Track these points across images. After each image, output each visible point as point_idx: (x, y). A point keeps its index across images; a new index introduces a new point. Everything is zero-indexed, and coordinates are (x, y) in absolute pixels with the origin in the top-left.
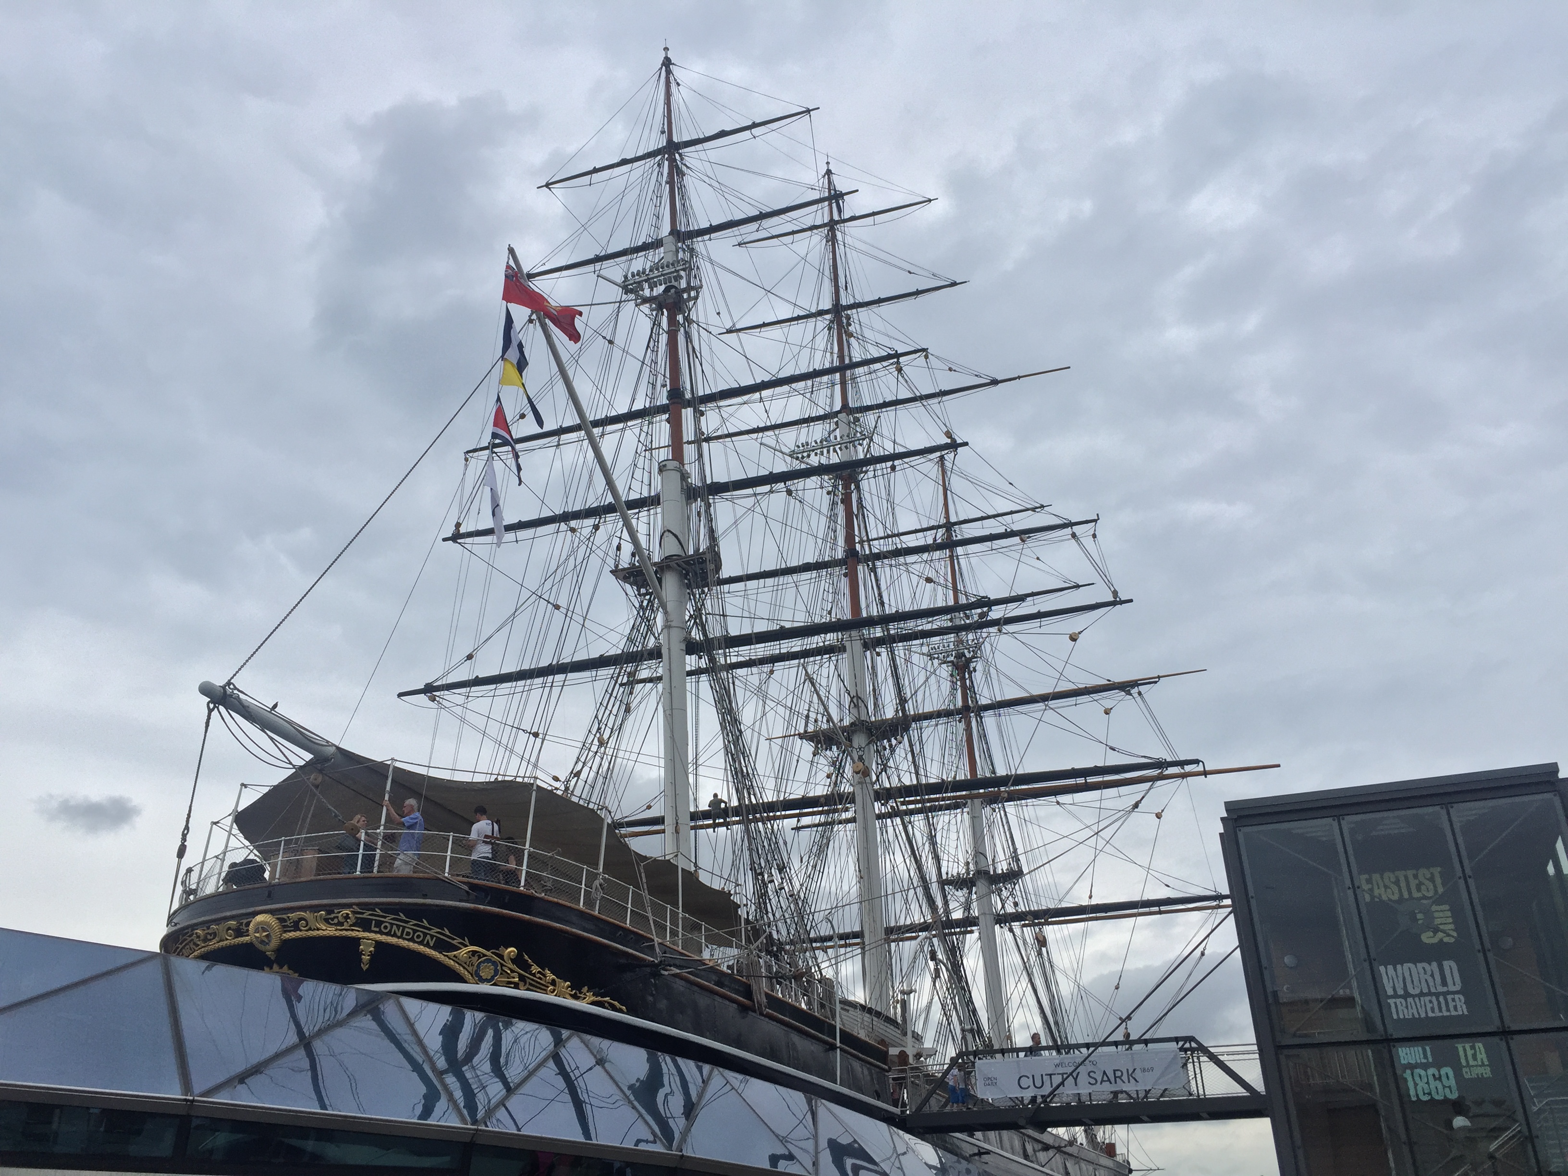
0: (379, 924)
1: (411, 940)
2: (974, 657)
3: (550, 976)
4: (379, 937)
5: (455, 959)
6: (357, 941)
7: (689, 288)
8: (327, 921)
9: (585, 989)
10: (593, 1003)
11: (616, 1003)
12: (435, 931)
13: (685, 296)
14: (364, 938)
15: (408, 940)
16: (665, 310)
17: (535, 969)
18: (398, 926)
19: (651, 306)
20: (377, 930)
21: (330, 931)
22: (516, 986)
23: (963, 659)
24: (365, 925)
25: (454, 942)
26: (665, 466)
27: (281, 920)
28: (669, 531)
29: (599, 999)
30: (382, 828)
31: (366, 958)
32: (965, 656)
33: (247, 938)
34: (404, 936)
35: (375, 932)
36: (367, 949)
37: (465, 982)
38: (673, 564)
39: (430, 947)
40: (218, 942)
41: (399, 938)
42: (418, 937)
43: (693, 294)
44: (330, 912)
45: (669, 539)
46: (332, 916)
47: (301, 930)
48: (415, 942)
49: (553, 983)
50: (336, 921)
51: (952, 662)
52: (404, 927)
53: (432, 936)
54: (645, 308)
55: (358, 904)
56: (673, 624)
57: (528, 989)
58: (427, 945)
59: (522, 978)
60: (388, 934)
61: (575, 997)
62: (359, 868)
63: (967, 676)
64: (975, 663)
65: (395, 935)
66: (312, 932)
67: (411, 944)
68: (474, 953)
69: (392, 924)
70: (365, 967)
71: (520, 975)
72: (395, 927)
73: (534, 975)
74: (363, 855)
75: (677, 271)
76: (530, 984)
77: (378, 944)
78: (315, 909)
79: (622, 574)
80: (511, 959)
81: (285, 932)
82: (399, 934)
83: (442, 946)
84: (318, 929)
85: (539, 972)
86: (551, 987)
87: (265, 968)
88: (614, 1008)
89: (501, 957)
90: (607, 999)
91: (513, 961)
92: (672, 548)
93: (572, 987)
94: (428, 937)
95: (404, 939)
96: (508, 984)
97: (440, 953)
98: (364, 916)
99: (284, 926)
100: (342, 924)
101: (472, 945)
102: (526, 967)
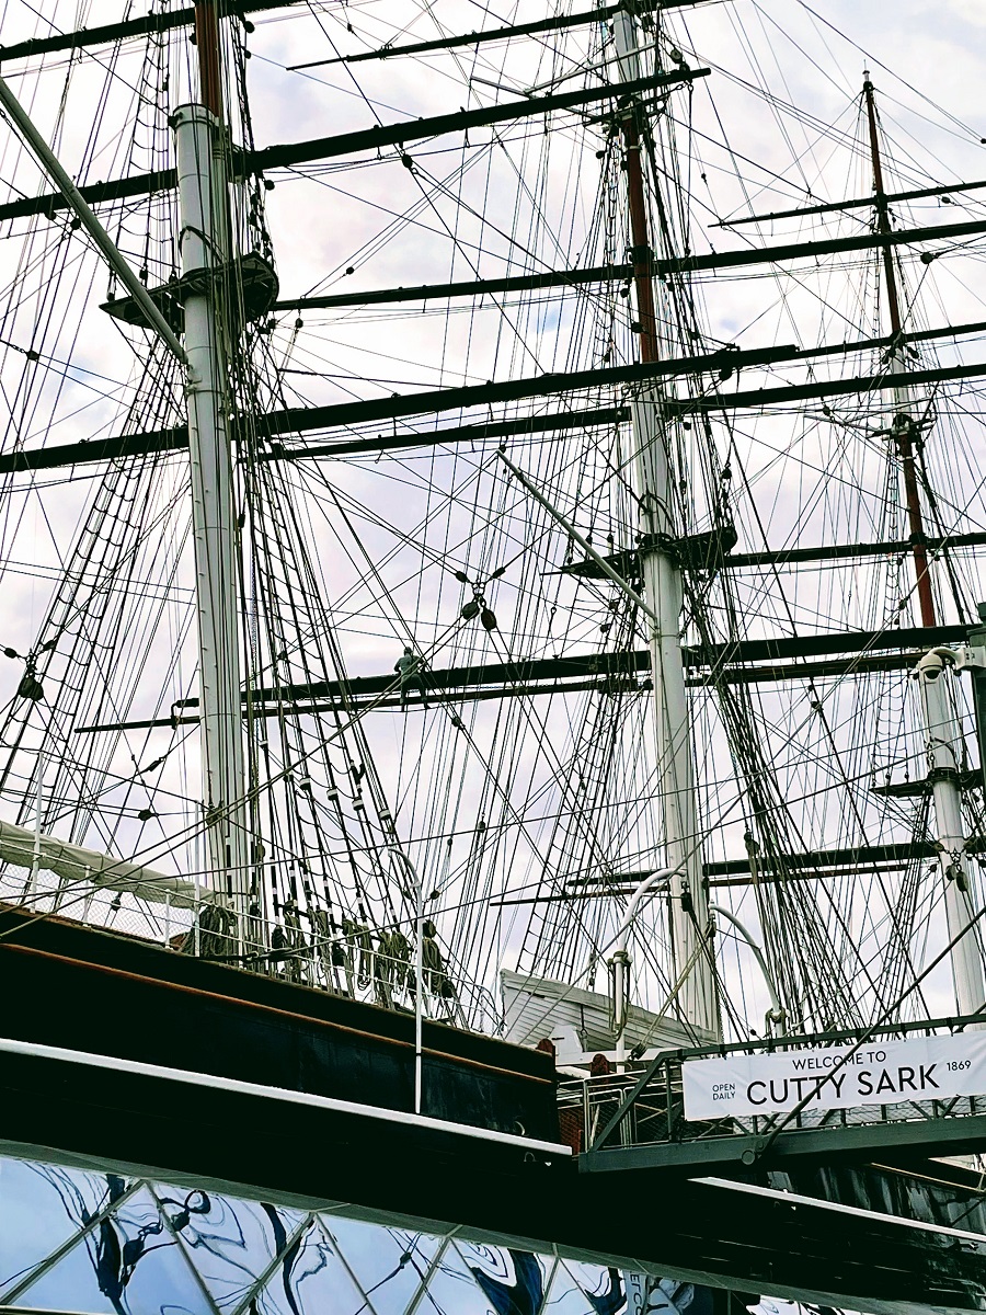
2: (926, 421)
26: (181, 115)
28: (190, 228)
38: (195, 284)
45: (191, 243)
51: (889, 432)
64: (928, 431)
79: (122, 308)
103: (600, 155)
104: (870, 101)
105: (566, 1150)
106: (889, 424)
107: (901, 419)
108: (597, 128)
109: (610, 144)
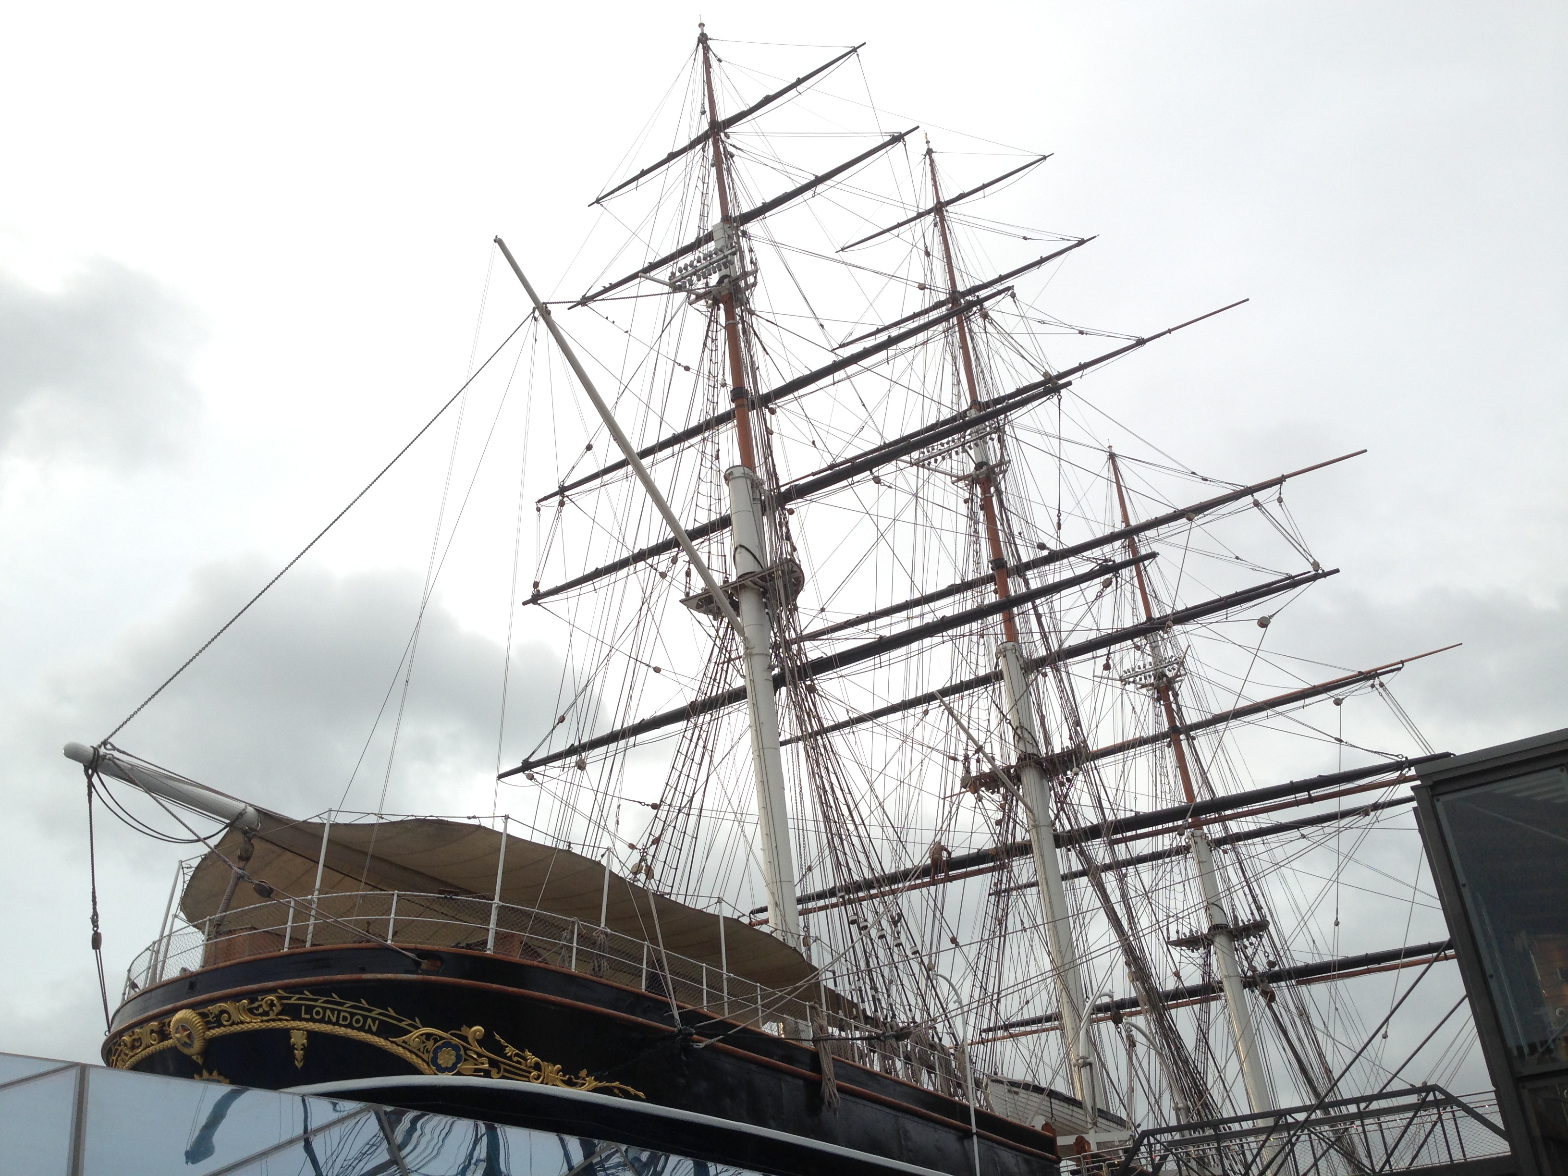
0: (309, 1009)
1: (350, 1026)
2: (1177, 676)
3: (532, 1059)
4: (311, 1026)
5: (405, 1045)
6: (286, 1033)
7: (745, 275)
8: (251, 1011)
9: (583, 1073)
10: (596, 1090)
11: (630, 1089)
12: (376, 1012)
13: (742, 284)
14: (294, 1028)
15: (346, 1026)
16: (721, 305)
17: (510, 1050)
18: (332, 1010)
19: (707, 302)
20: (308, 1016)
21: (255, 1024)
22: (487, 1074)
23: (1165, 679)
24: (293, 1012)
25: (402, 1024)
26: (731, 474)
27: (203, 1015)
28: (741, 546)
29: (604, 1084)
30: (316, 893)
31: (299, 1053)
32: (1166, 676)
33: (171, 1041)
34: (341, 1022)
35: (307, 1020)
36: (298, 1039)
37: (421, 1073)
38: (748, 582)
39: (373, 1033)
40: (144, 1049)
41: (334, 1024)
42: (358, 1021)
43: (751, 280)
44: (252, 1001)
45: (743, 555)
46: (256, 1004)
47: (225, 1026)
48: (353, 1028)
49: (537, 1067)
50: (261, 1010)
51: (1152, 685)
52: (339, 1012)
53: (374, 1020)
54: (701, 305)
55: (285, 988)
56: (754, 651)
57: (503, 1077)
58: (369, 1031)
59: (493, 1063)
60: (321, 1021)
61: (570, 1083)
62: (287, 944)
63: (1172, 699)
64: (1180, 683)
65: (329, 1022)
66: (236, 1027)
67: (349, 1031)
68: (428, 1036)
69: (324, 1009)
70: (299, 1064)
71: (489, 1058)
72: (328, 1012)
73: (510, 1058)
74: (292, 927)
75: (726, 257)
76: (506, 1070)
77: (312, 1035)
78: (236, 998)
79: (695, 602)
80: (478, 1041)
81: (209, 1029)
82: (334, 1020)
83: (386, 1030)
84: (242, 1023)
85: (516, 1055)
86: (534, 1073)
87: (195, 1076)
88: (628, 1095)
89: (464, 1039)
90: (617, 1084)
91: (481, 1042)
92: (750, 566)
93: (564, 1071)
94: (369, 1021)
95: (341, 1025)
96: (476, 1072)
97: (386, 1039)
98: (292, 1001)
99: (207, 1023)
100: (266, 1013)
101: (425, 1025)
102: (499, 1050)
103: (966, 501)
104: (1114, 464)
108: (961, 484)
109: (972, 494)
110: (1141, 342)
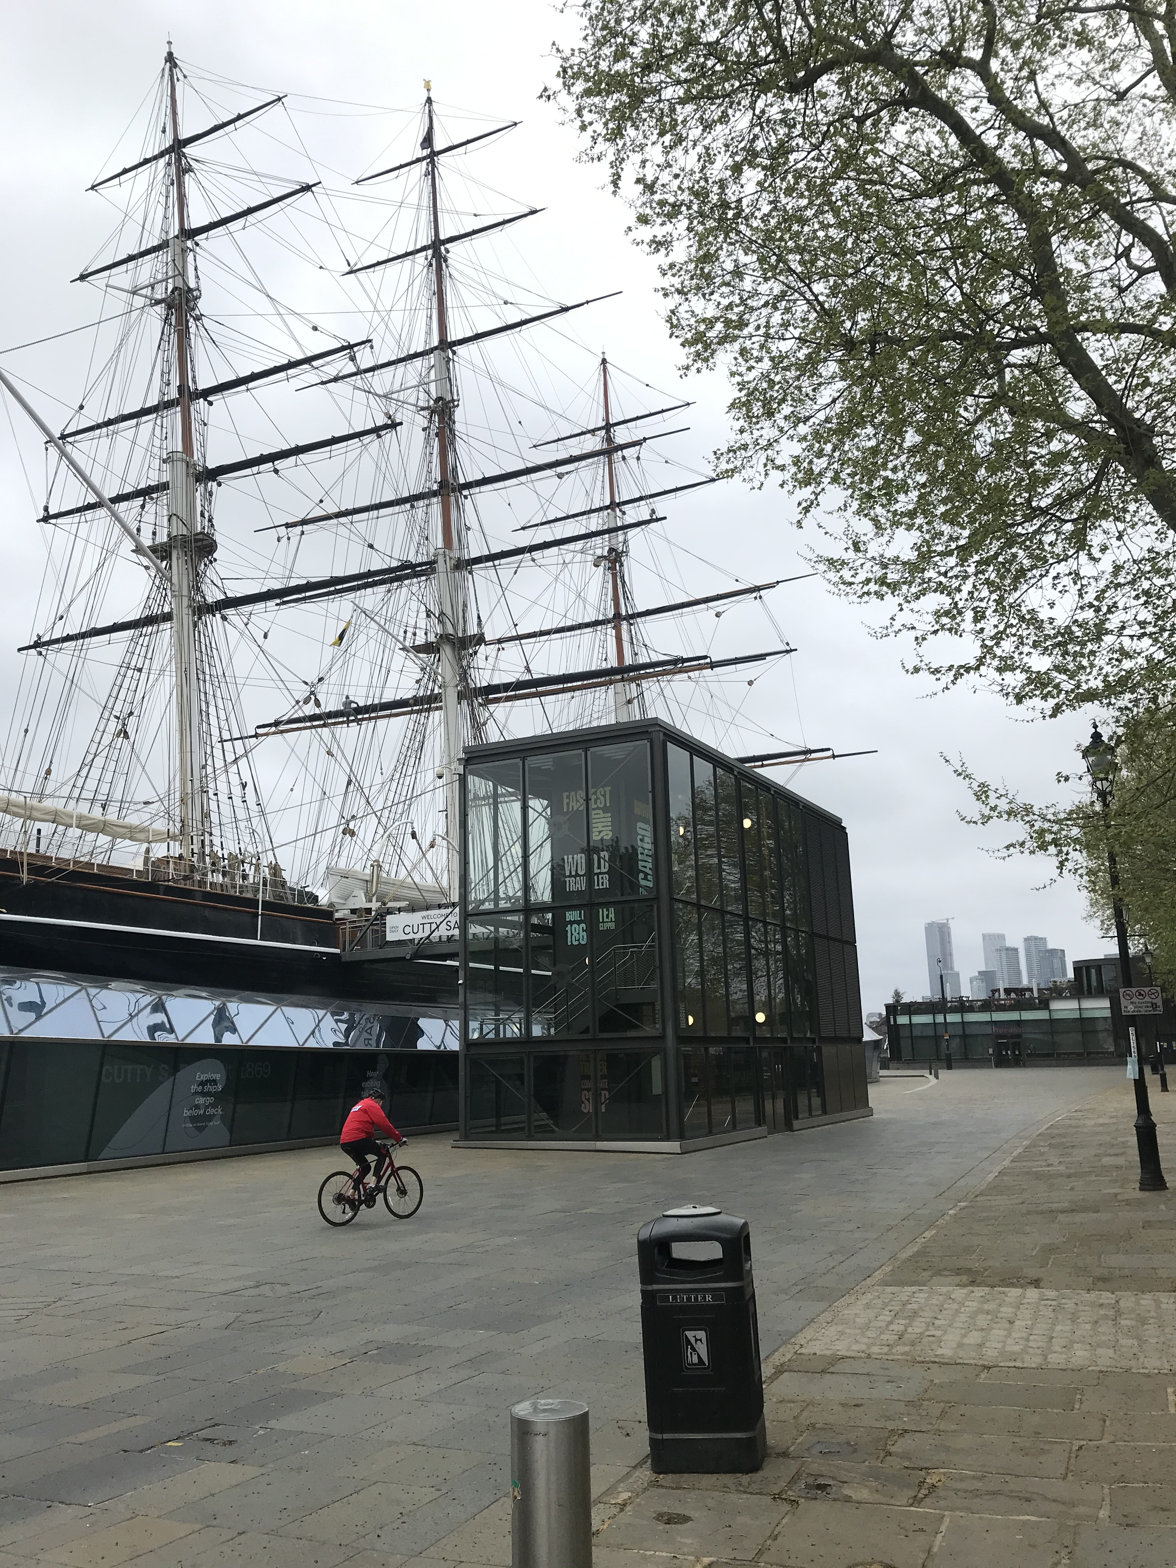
7: (191, 290)
13: (190, 296)
16: (173, 312)
19: (163, 308)
28: (174, 514)
38: (175, 543)
43: (196, 293)
45: (172, 520)
54: (156, 310)
56: (178, 594)
63: (618, 567)
92: (179, 530)
103: (424, 429)
104: (605, 370)
105: (338, 951)
106: (606, 554)
107: (611, 550)
109: (430, 421)
110: (566, 309)
